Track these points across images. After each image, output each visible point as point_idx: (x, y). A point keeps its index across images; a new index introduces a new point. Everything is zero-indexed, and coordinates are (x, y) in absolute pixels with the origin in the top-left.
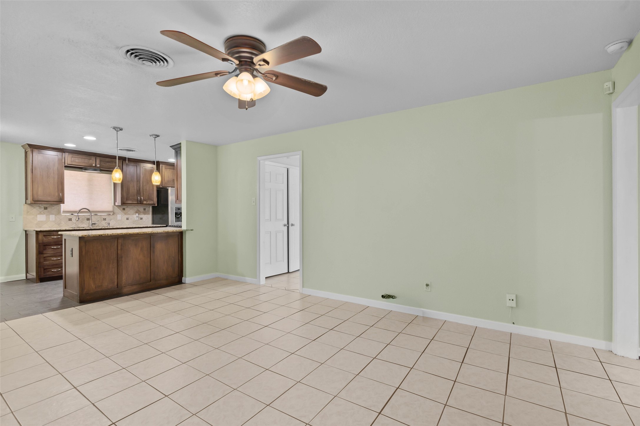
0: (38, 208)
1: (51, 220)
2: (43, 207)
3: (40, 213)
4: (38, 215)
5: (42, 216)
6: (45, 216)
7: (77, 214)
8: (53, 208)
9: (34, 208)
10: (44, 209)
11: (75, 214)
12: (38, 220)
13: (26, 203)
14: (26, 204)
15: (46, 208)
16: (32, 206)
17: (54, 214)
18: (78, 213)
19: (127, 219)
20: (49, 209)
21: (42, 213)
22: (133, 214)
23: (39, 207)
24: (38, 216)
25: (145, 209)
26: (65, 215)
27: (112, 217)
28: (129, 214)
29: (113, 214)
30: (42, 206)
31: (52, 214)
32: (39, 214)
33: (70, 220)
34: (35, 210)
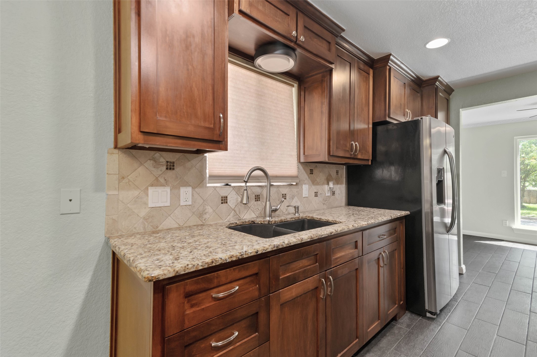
0: (149, 163)
1: (182, 203)
2: (165, 163)
3: (156, 183)
4: (149, 188)
5: (160, 190)
6: (168, 189)
7: (243, 184)
8: (188, 164)
9: (141, 164)
10: (167, 169)
11: (233, 185)
12: (151, 205)
13: (116, 147)
14: (116, 151)
15: (170, 166)
16: (134, 157)
17: (190, 186)
18: (246, 182)
19: (316, 195)
20: (178, 169)
21: (162, 180)
22: (323, 184)
23: (154, 159)
24: (151, 190)
25: (337, 172)
26: (214, 187)
27: (295, 190)
28: (318, 184)
29: (297, 184)
30: (162, 160)
31: (186, 184)
32: (152, 185)
33: (224, 200)
34: (141, 170)
